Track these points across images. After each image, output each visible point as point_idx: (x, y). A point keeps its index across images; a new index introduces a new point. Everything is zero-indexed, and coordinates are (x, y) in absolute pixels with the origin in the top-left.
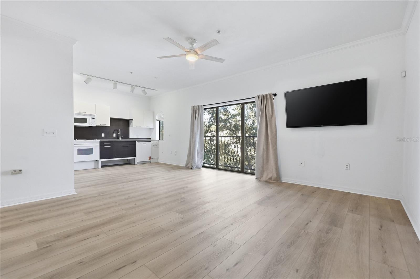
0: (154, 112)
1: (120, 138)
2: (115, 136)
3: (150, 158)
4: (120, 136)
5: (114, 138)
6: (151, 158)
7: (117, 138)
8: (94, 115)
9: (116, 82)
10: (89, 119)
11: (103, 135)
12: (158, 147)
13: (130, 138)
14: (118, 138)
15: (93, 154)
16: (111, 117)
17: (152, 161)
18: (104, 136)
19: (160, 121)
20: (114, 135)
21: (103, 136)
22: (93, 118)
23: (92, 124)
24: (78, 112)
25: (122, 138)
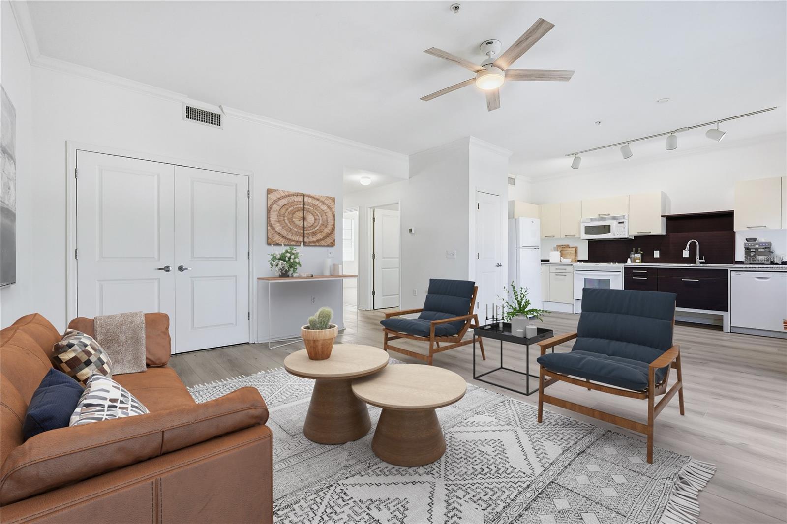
1: (698, 260)
2: (687, 256)
3: (786, 323)
4: (698, 256)
5: (685, 261)
7: (691, 260)
8: (623, 217)
9: (625, 147)
10: (614, 224)
11: (657, 254)
13: (736, 260)
14: (694, 262)
22: (620, 223)
23: (619, 233)
24: (597, 217)
25: (704, 261)
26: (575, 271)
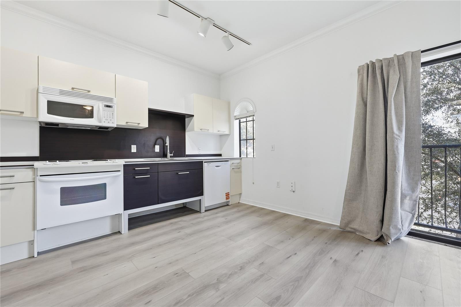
0: (229, 104)
1: (169, 155)
2: (158, 151)
3: (227, 195)
4: (169, 151)
5: (157, 155)
6: (230, 196)
7: (162, 154)
8: (111, 100)
10: (99, 107)
11: (134, 149)
12: (241, 172)
13: (187, 153)
14: (165, 156)
15: (105, 198)
16: (149, 108)
17: (232, 201)
18: (135, 151)
19: (240, 121)
20: (157, 149)
21: (132, 151)
22: (107, 106)
23: (107, 120)
24: (69, 89)
25: (172, 155)
26: (39, 177)
